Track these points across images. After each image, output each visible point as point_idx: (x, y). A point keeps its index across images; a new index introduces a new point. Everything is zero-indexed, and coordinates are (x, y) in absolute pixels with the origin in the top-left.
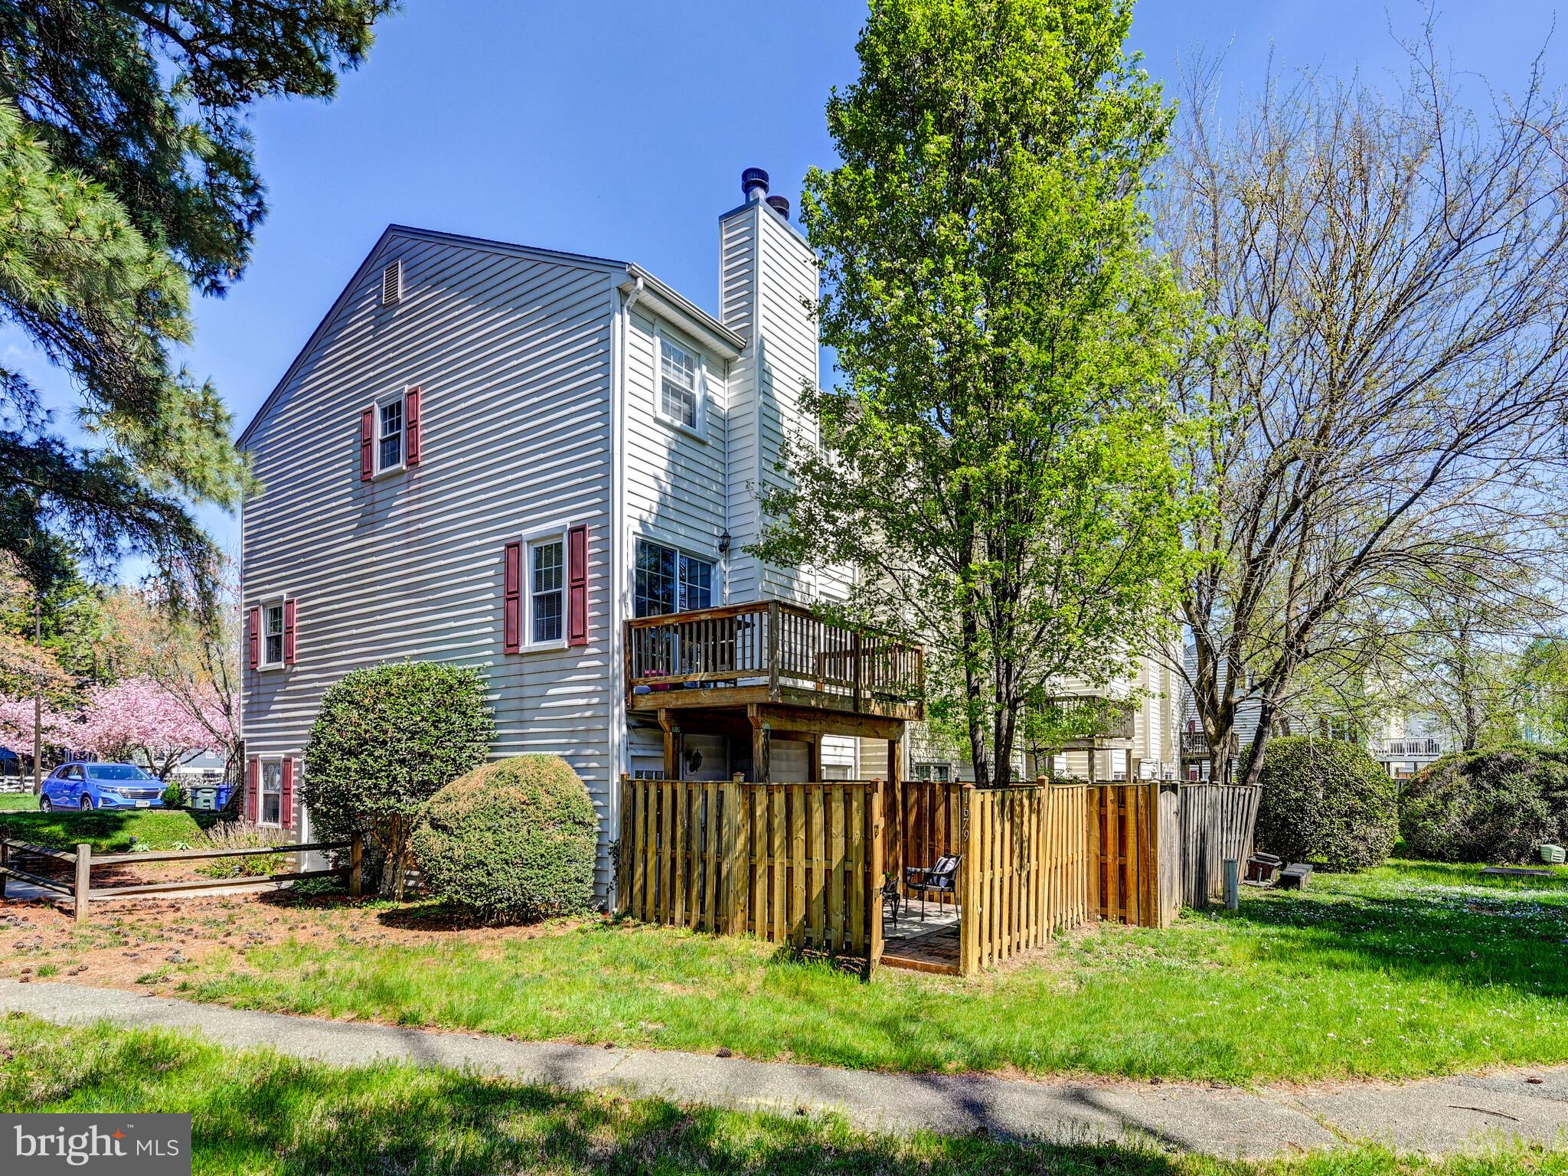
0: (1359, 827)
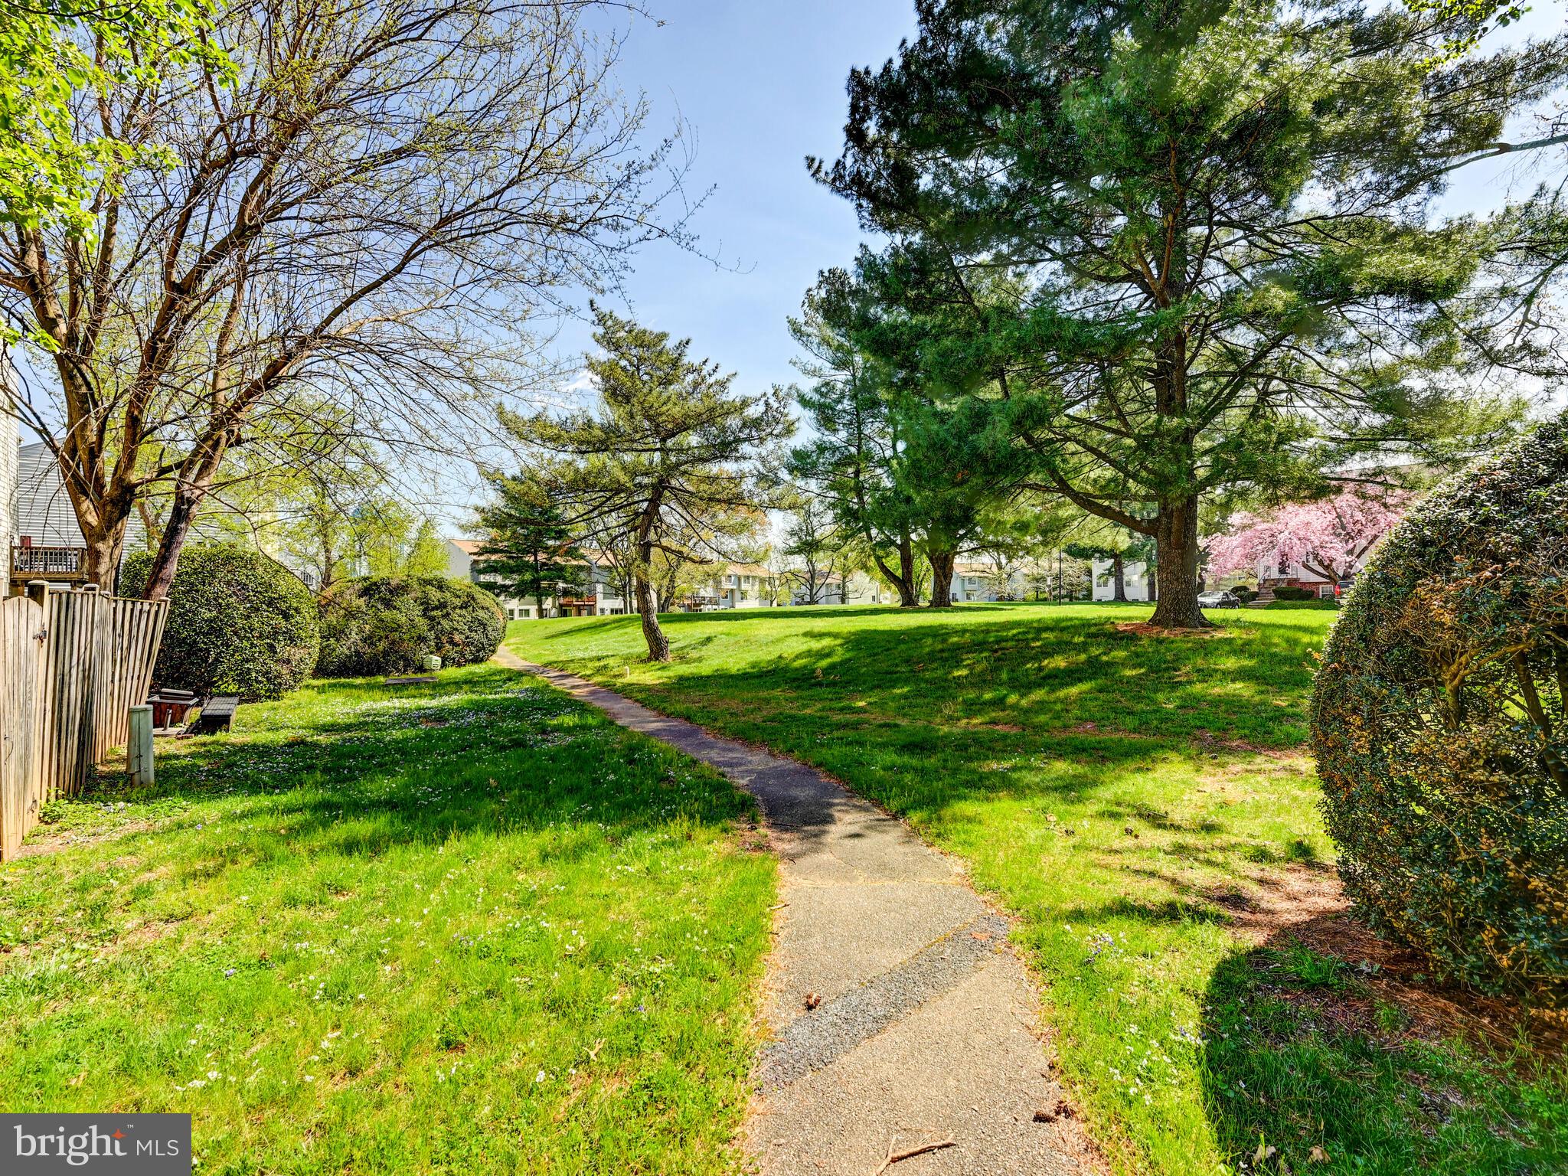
0: (283, 649)
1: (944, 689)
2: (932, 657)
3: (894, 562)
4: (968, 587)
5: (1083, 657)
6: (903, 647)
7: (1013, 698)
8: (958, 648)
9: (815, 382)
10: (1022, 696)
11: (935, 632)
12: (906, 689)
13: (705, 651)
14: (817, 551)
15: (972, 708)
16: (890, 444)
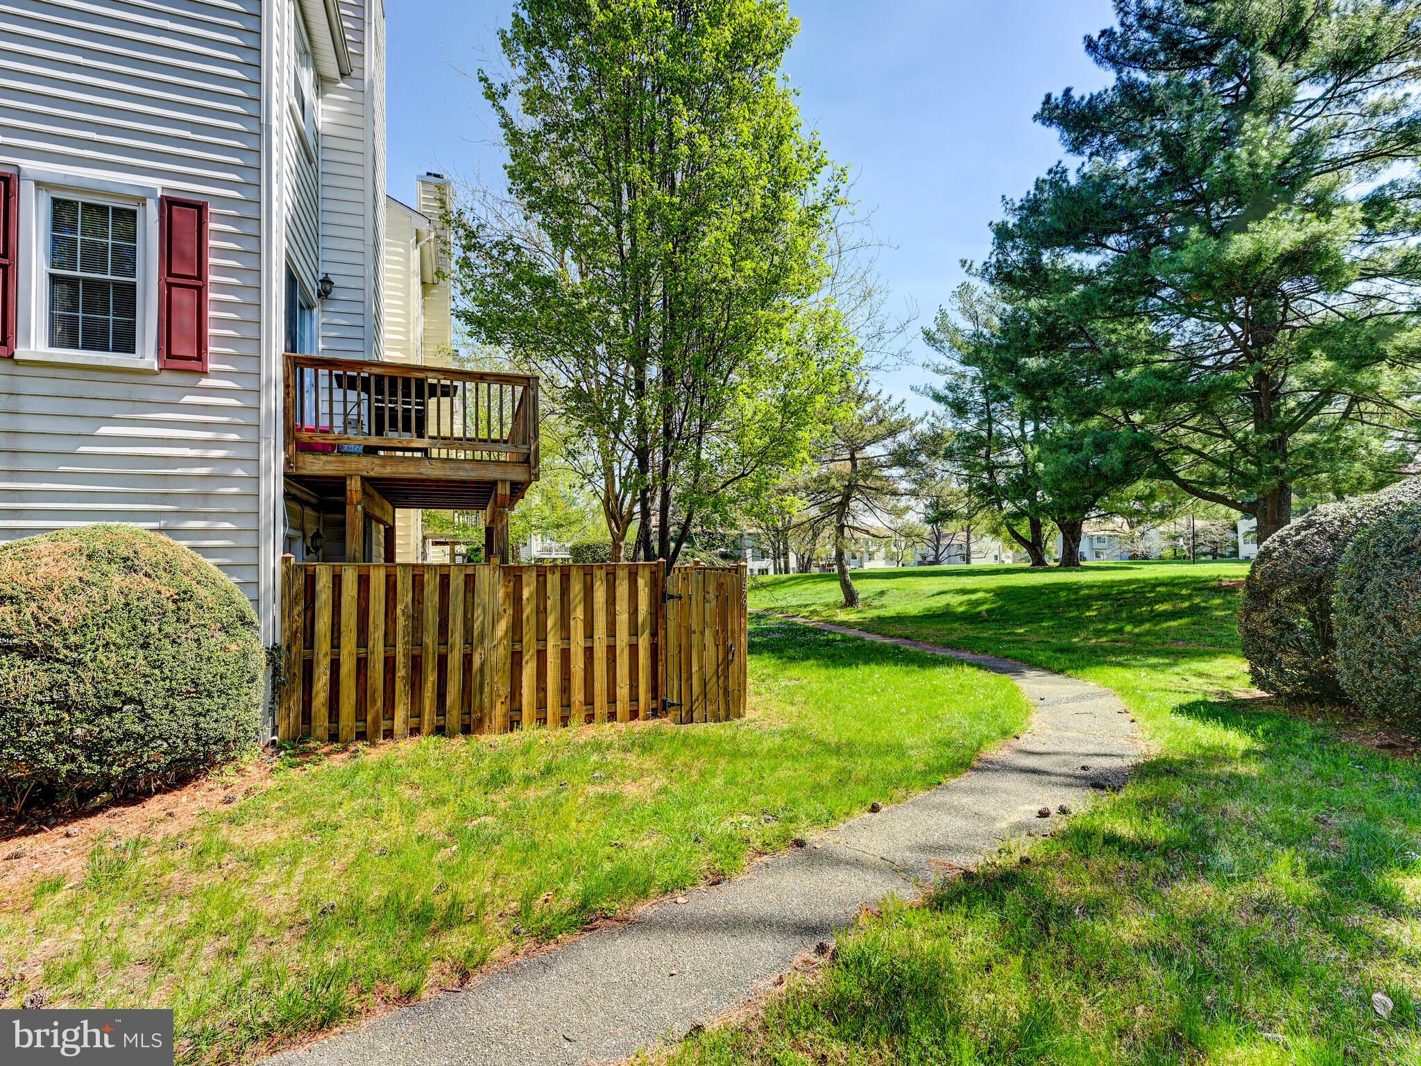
1: (1079, 624)
2: (1068, 604)
3: (1024, 529)
4: (1096, 545)
5: (1187, 604)
6: (1044, 597)
7: (1128, 628)
8: (1090, 597)
9: (948, 378)
10: (1135, 627)
11: (1067, 587)
12: (1051, 623)
13: (884, 600)
14: (951, 519)
15: (1098, 633)
16: (1017, 425)
